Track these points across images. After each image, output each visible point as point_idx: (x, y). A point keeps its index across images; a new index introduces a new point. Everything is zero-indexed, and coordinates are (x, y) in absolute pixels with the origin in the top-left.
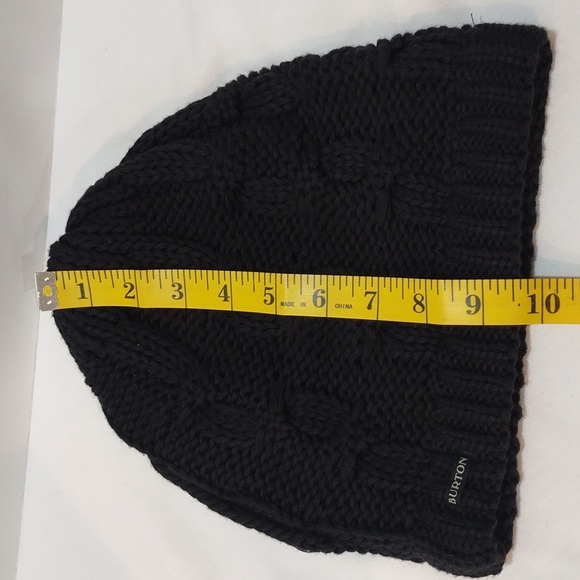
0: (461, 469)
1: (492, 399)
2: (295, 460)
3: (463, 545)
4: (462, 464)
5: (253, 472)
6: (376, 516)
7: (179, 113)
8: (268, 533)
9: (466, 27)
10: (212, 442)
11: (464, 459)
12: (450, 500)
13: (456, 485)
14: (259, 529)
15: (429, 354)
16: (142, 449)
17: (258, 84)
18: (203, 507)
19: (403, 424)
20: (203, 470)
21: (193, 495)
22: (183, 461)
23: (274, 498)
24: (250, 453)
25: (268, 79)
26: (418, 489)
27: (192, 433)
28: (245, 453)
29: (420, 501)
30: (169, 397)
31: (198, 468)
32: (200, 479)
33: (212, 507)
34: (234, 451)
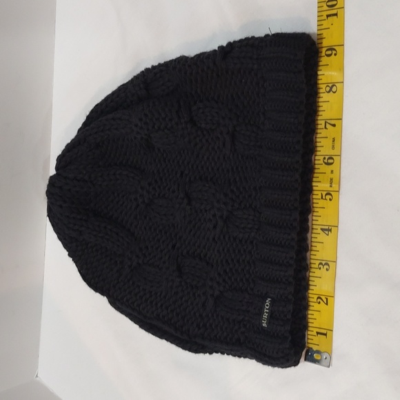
0: (267, 306)
1: (283, 261)
2: (184, 299)
3: (273, 352)
4: (268, 302)
5: (162, 306)
6: (225, 333)
7: (113, 93)
8: (171, 342)
9: (267, 36)
10: (141, 288)
11: (269, 299)
12: (264, 325)
13: (265, 316)
14: (167, 340)
15: (253, 234)
16: (103, 293)
17: (156, 74)
18: (137, 327)
19: (238, 279)
20: (135, 304)
21: (131, 319)
22: (125, 299)
23: (172, 322)
24: (161, 294)
25: (161, 71)
26: (246, 318)
27: (131, 282)
28: (159, 294)
29: (248, 326)
30: (118, 262)
31: (133, 303)
32: (133, 309)
33: (141, 326)
34: (153, 293)
